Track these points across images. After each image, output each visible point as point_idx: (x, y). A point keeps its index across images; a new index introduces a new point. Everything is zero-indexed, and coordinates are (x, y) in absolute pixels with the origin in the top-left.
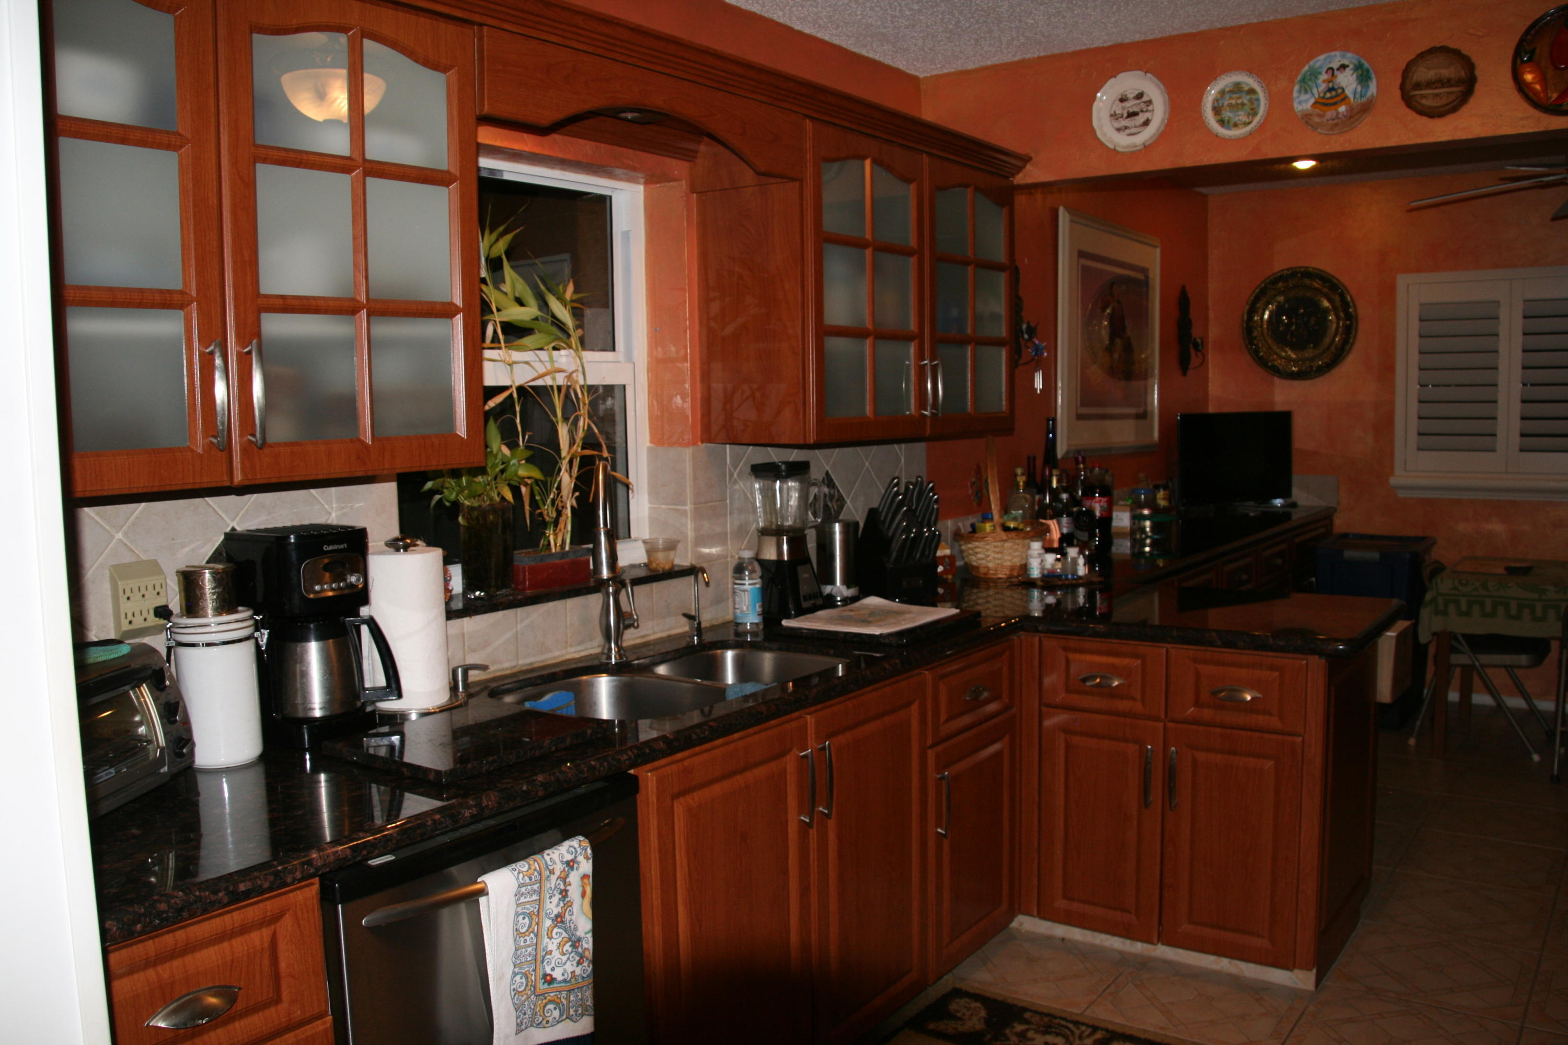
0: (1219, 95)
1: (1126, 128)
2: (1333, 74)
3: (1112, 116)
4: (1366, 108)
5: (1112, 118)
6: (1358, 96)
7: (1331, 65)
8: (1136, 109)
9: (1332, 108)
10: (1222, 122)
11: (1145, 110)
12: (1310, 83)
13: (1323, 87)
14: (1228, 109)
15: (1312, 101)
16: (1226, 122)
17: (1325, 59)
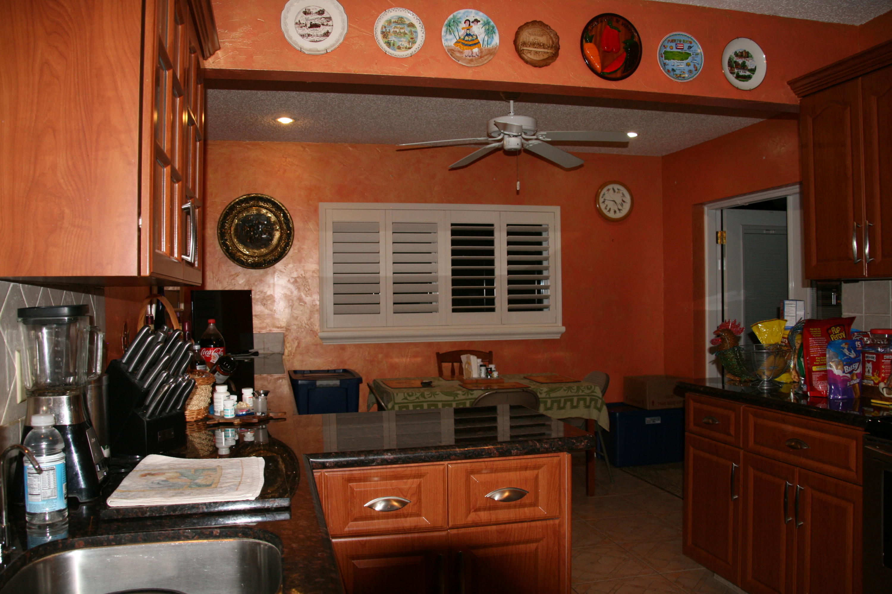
0: (387, 24)
1: (309, 35)
2: (470, 25)
3: (296, 23)
4: (491, 52)
5: (297, 26)
6: (485, 43)
7: (468, 18)
8: (317, 22)
9: (470, 47)
10: (388, 44)
11: (325, 24)
12: (453, 27)
13: (462, 33)
14: (393, 35)
15: (455, 41)
16: (392, 44)
17: (464, 13)
